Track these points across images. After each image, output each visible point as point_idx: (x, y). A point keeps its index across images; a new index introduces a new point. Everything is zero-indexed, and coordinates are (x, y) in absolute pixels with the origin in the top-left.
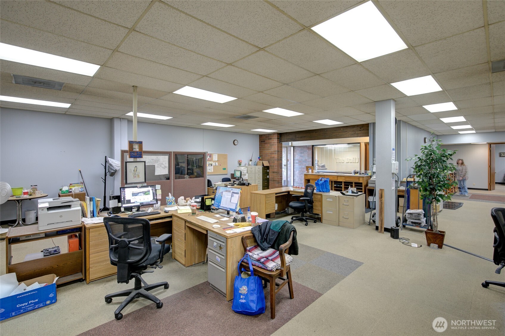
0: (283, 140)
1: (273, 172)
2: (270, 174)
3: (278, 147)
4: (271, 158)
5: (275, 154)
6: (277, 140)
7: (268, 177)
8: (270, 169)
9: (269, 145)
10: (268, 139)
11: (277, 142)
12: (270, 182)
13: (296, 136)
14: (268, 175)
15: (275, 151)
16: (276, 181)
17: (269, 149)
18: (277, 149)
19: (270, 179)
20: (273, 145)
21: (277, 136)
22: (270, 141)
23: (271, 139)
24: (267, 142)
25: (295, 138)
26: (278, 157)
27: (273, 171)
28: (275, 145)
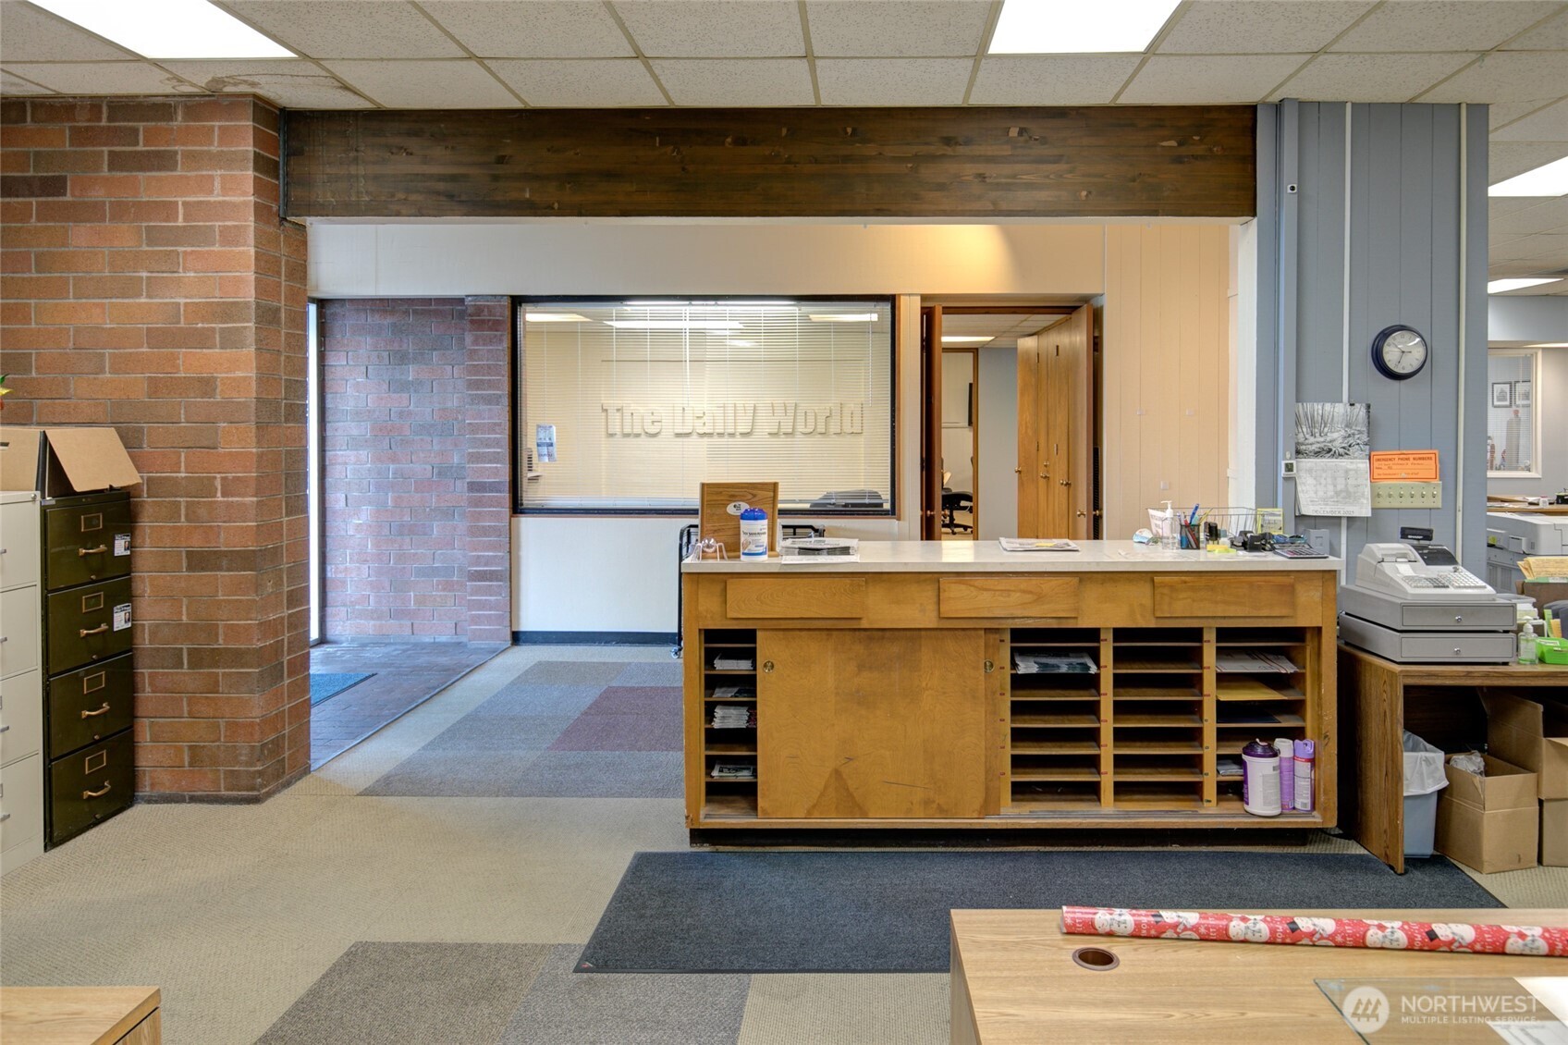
0: (323, 194)
1: (200, 561)
2: (145, 581)
3: (265, 264)
4: (155, 387)
5: (231, 340)
6: (259, 188)
7: (120, 621)
8: (146, 524)
9: (125, 236)
10: (117, 162)
11: (260, 211)
12: (144, 672)
13: (501, 160)
14: (124, 592)
15: (228, 311)
16: (237, 657)
17: (131, 288)
18: (261, 288)
19: (144, 642)
20: (203, 236)
21: (258, 140)
22: (148, 186)
23: (162, 161)
24: (98, 194)
25: (496, 178)
26: (264, 379)
27: (197, 543)
28: (231, 237)
